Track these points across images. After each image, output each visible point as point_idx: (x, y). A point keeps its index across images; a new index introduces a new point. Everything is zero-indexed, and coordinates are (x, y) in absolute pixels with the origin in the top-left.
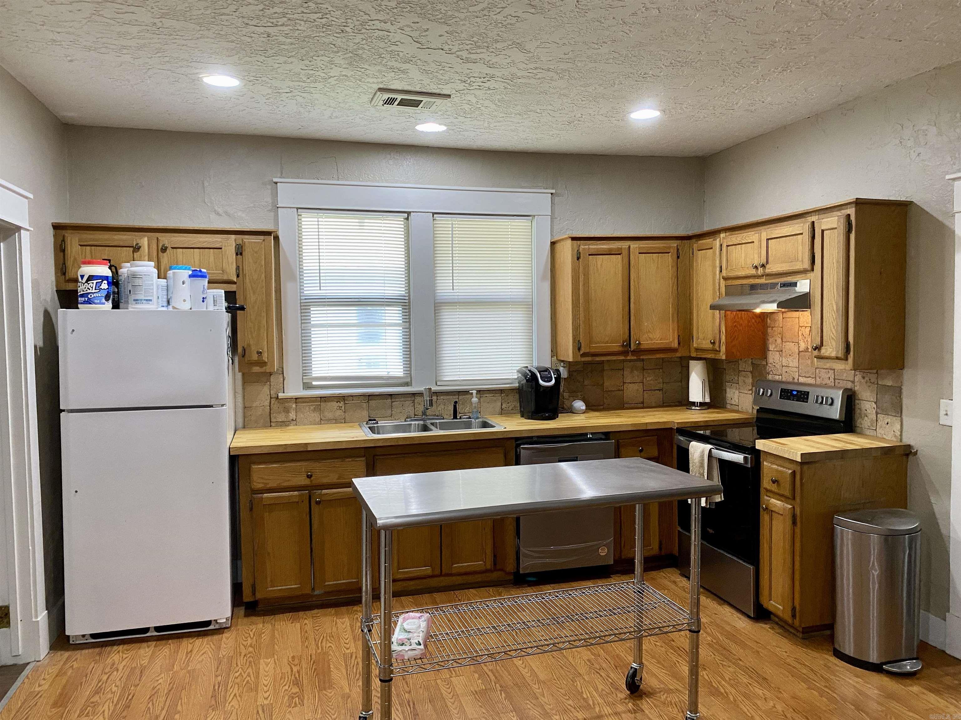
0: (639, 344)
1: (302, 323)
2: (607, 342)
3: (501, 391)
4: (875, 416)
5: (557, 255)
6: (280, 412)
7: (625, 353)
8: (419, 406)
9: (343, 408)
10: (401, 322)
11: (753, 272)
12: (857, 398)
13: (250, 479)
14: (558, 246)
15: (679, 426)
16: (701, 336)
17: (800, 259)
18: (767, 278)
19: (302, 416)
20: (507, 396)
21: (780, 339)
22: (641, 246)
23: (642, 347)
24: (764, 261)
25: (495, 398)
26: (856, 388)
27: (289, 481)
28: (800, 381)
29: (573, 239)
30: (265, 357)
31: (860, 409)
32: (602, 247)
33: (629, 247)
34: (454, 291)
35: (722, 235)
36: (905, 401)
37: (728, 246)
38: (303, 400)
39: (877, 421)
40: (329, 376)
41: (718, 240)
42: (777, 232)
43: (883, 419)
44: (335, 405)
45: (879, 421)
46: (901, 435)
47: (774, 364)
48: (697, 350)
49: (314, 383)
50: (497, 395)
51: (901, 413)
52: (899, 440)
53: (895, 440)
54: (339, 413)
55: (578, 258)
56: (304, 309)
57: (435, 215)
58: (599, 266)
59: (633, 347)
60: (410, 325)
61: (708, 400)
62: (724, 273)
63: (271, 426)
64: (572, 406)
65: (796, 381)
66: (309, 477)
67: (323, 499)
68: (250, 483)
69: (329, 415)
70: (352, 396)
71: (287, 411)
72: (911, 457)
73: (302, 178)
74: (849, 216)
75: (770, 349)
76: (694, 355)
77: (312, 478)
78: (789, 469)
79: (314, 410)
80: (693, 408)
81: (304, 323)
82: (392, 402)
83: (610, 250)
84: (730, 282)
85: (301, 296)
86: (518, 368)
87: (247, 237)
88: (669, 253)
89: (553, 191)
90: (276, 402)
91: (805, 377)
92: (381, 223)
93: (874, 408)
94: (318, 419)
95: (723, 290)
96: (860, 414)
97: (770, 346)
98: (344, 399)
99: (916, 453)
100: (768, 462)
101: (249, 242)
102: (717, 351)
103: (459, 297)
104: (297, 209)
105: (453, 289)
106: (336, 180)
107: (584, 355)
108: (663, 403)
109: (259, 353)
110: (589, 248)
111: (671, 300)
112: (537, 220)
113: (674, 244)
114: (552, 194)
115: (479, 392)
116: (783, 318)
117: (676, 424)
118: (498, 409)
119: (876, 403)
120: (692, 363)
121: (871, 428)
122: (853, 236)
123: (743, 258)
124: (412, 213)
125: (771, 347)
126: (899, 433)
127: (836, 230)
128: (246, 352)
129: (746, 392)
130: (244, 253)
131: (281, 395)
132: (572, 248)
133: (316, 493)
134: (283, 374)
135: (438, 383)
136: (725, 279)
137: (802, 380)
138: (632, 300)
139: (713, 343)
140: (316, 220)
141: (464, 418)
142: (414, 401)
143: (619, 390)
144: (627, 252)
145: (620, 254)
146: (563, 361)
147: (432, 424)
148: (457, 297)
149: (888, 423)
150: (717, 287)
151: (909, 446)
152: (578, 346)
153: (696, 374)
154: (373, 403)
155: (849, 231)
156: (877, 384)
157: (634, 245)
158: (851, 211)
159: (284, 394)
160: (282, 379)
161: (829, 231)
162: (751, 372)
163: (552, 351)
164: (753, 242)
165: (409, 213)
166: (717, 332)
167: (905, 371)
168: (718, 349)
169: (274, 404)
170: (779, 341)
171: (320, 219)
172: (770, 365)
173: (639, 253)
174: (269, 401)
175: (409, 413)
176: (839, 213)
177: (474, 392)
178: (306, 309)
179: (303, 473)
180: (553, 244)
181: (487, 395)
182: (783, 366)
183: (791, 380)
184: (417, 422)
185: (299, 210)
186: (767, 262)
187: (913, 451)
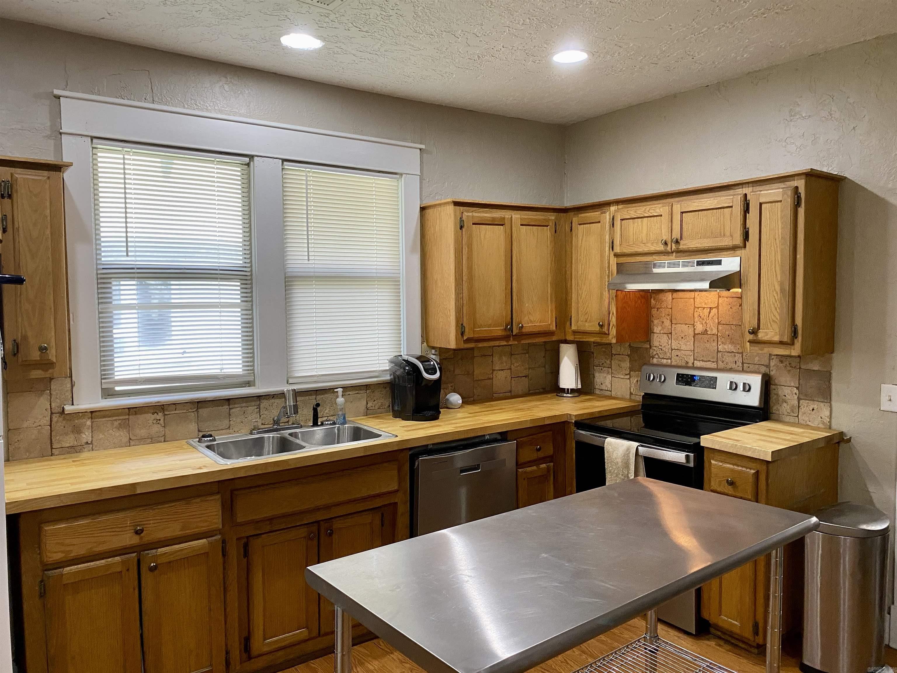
0: (522, 327)
1: (99, 303)
2: (490, 326)
3: (367, 387)
4: (797, 403)
5: (429, 224)
6: (66, 434)
7: (506, 338)
8: (266, 412)
9: (162, 422)
10: (239, 301)
11: (661, 248)
12: (772, 382)
13: (39, 548)
14: (429, 212)
15: (577, 419)
16: (582, 318)
17: (728, 234)
18: (679, 254)
19: (101, 436)
20: (373, 392)
21: (669, 321)
22: (523, 216)
23: (524, 330)
24: (676, 234)
25: (359, 396)
26: (772, 373)
27: (104, 542)
28: (695, 365)
29: (457, 204)
30: (52, 355)
31: (777, 395)
32: (485, 215)
33: (511, 217)
34: (310, 262)
35: (613, 208)
36: (835, 386)
37: (622, 220)
38: (102, 413)
39: (799, 407)
40: (141, 378)
41: (608, 213)
42: (696, 204)
43: (806, 406)
44: (150, 417)
45: (802, 407)
46: (830, 422)
47: (660, 347)
48: (575, 332)
49: (117, 388)
50: (361, 392)
51: (830, 398)
52: (828, 427)
53: (823, 427)
54: (156, 429)
55: (461, 227)
56: (101, 283)
57: (285, 163)
58: (482, 237)
59: (515, 331)
60: (252, 305)
61: (580, 387)
62: (617, 250)
63: (52, 455)
64: (448, 400)
65: (690, 364)
66: (138, 533)
67: (159, 561)
68: (40, 554)
69: (143, 432)
70: (175, 404)
71: (77, 430)
72: (842, 445)
73: (99, 95)
74: (797, 188)
75: (655, 331)
76: (570, 338)
77: (142, 535)
78: (751, 469)
79: (119, 427)
80: (565, 395)
81: (102, 303)
82: (230, 409)
83: (494, 219)
84: (622, 260)
85: (97, 264)
86: (389, 358)
87: (19, 170)
88: (547, 226)
89: (423, 147)
90: (61, 419)
91: (702, 360)
92: (213, 168)
93: (796, 394)
94: (125, 440)
95: (614, 268)
96: (777, 400)
97: (655, 328)
98: (163, 409)
99: (849, 440)
100: (716, 461)
101: (24, 179)
102: (606, 334)
103: (316, 270)
104: (92, 138)
105: (309, 260)
106: (149, 102)
107: (468, 340)
108: (529, 391)
109: (43, 350)
110: (473, 217)
111: (550, 279)
112: (405, 180)
113: (552, 217)
114: (420, 149)
115: (345, 388)
116: (673, 299)
117: (574, 418)
118: (363, 408)
119: (797, 388)
120: (564, 347)
121: (792, 414)
122: (801, 211)
123: (645, 232)
124: (255, 158)
125: (657, 330)
126: (829, 420)
127: (779, 203)
128: (21, 348)
129: (622, 377)
130: (15, 195)
131: (68, 408)
132: (455, 215)
133: (148, 554)
134: (72, 377)
135: (291, 381)
136: (616, 255)
137: (698, 364)
138: (514, 278)
139: (601, 326)
140: (122, 156)
141: (327, 424)
142: (259, 405)
143: (489, 379)
144: (510, 222)
145: (502, 225)
146: (433, 348)
147: (291, 434)
148: (312, 270)
149: (813, 410)
150: (607, 265)
151: (842, 434)
152: (461, 331)
153: (568, 358)
154: (204, 412)
155: (797, 204)
156: (800, 368)
157: (516, 216)
158: (801, 184)
159: (72, 407)
160: (69, 385)
161: (770, 204)
162: (628, 355)
163: (422, 337)
164: (661, 216)
165: (251, 157)
166: (606, 313)
167: (834, 355)
168: (607, 332)
169: (57, 422)
170: (667, 323)
171: (126, 157)
172: (655, 348)
173: (521, 225)
174: (48, 418)
175: (256, 424)
176: (782, 185)
177: (340, 390)
178: (104, 283)
179: (128, 528)
180: (423, 209)
181: (350, 393)
182: (672, 350)
183: (684, 364)
184: (271, 435)
185: (95, 141)
186: (681, 238)
187: (845, 438)
